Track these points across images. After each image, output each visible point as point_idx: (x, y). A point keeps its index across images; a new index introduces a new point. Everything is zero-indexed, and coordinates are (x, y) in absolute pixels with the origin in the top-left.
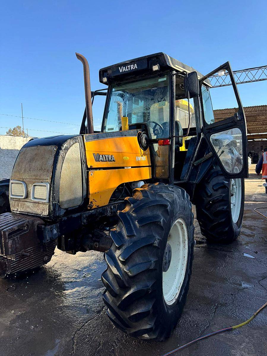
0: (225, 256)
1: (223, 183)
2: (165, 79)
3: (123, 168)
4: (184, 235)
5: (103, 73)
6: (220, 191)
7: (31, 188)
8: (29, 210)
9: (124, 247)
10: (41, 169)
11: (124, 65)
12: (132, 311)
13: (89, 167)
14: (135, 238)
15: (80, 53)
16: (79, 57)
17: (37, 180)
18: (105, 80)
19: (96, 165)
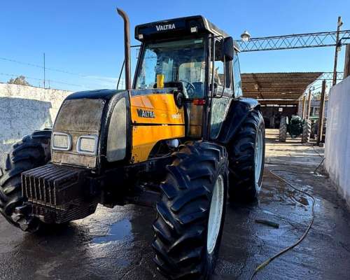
0: (248, 213)
1: (250, 144)
2: (201, 41)
3: (161, 125)
5: (139, 29)
6: (246, 152)
8: (72, 162)
10: (88, 122)
11: (162, 23)
13: (133, 122)
15: (121, 9)
16: (120, 12)
17: (85, 132)
18: (141, 37)
19: (140, 120)
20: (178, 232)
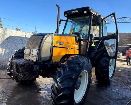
0: (104, 89)
1: (107, 60)
2: (88, 17)
3: (67, 48)
4: (87, 77)
5: (66, 13)
6: (105, 63)
7: (32, 51)
9: (61, 77)
10: (36, 44)
11: (74, 10)
12: (61, 102)
13: (54, 46)
14: (65, 74)
15: (57, 4)
16: (57, 6)
17: (34, 48)
18: (66, 15)
19: (56, 45)
20: (60, 91)
